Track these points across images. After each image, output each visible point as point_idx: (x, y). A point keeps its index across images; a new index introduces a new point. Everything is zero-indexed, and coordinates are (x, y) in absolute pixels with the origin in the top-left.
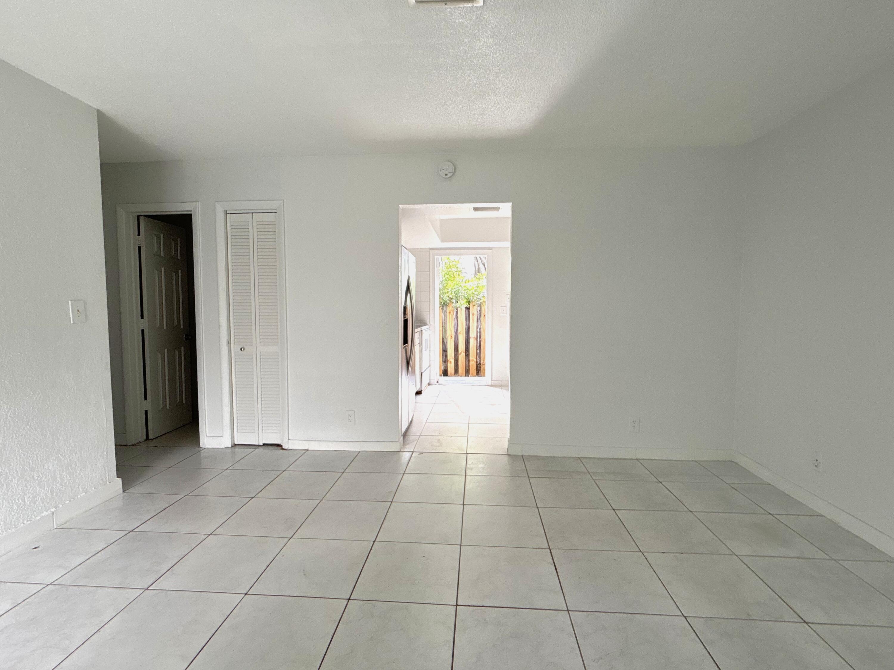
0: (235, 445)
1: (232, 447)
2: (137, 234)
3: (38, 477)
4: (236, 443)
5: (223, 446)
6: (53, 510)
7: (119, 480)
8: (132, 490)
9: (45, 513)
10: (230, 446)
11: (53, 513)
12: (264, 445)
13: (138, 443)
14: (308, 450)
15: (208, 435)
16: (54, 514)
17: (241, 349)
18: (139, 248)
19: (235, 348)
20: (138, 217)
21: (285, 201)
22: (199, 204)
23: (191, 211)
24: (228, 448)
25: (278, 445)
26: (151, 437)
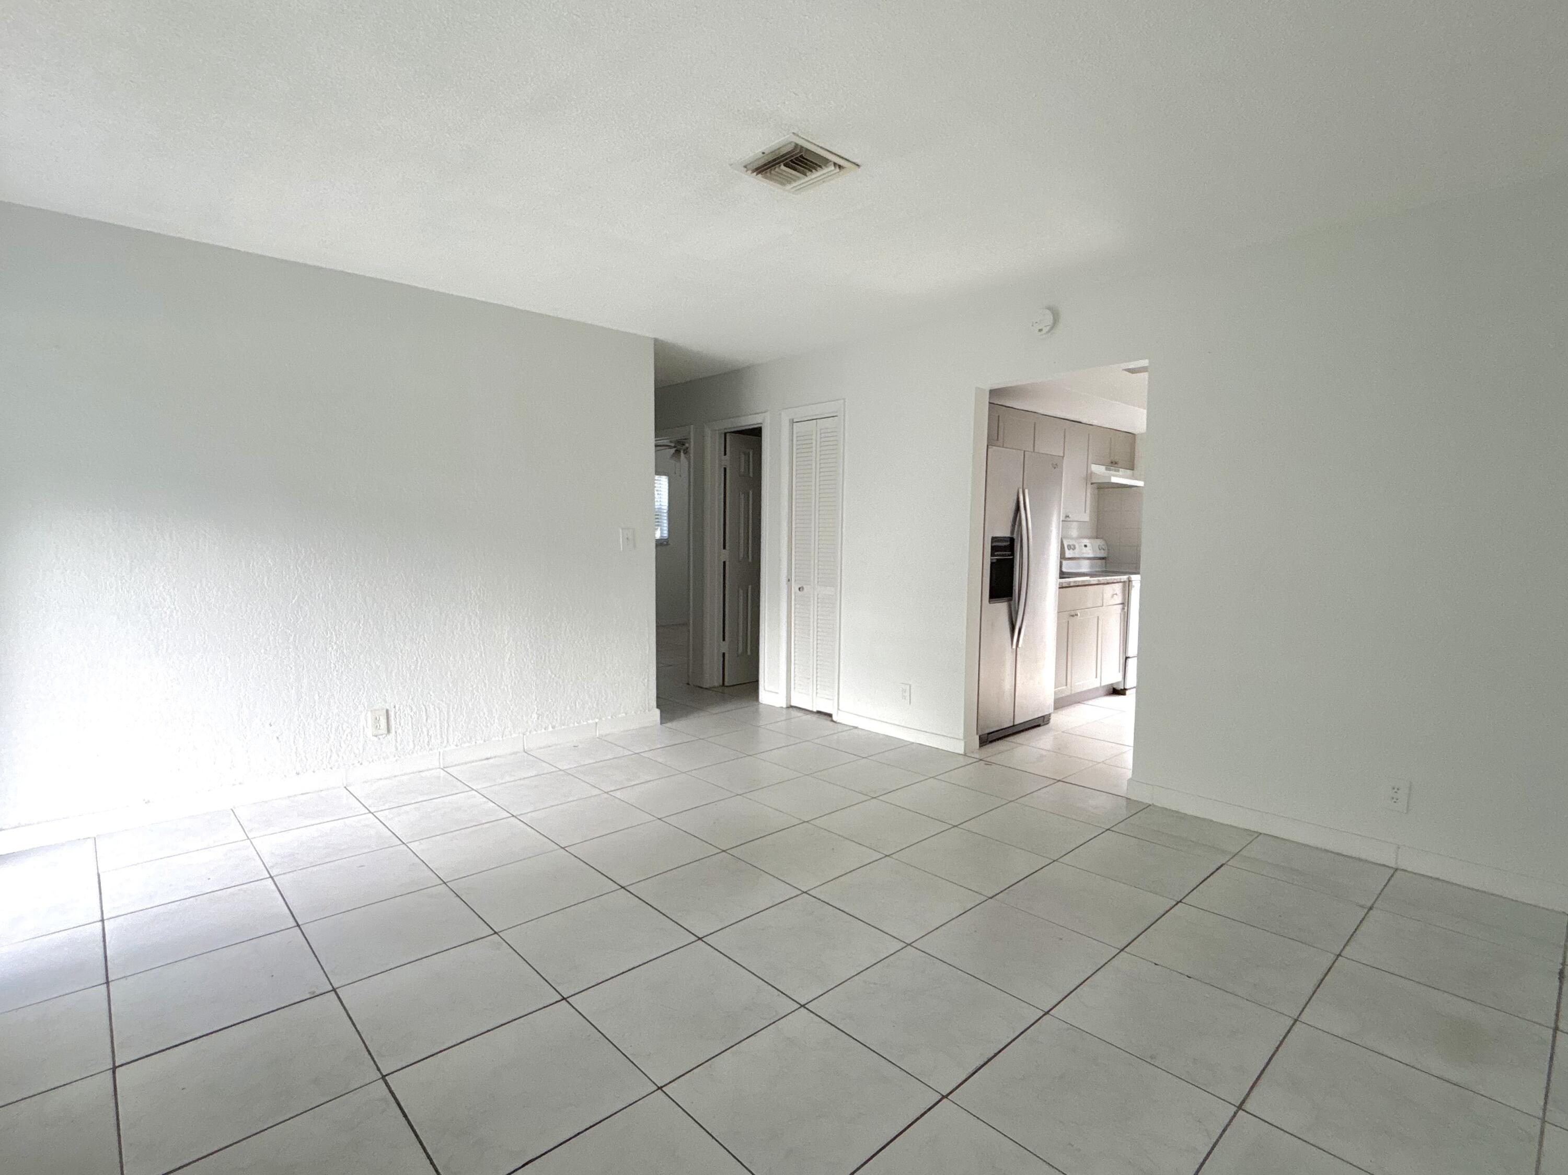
0: (792, 707)
1: (788, 708)
2: (723, 453)
3: (588, 687)
4: (793, 704)
5: (778, 705)
6: (597, 720)
7: (658, 712)
8: (669, 725)
9: (590, 721)
10: (785, 706)
11: (596, 723)
12: (819, 712)
13: (713, 687)
14: (856, 728)
15: (767, 689)
16: (598, 725)
17: (799, 589)
18: (725, 469)
19: (795, 588)
20: (725, 434)
21: (846, 400)
22: (768, 415)
23: (761, 424)
24: (782, 707)
25: (830, 715)
26: (726, 684)
